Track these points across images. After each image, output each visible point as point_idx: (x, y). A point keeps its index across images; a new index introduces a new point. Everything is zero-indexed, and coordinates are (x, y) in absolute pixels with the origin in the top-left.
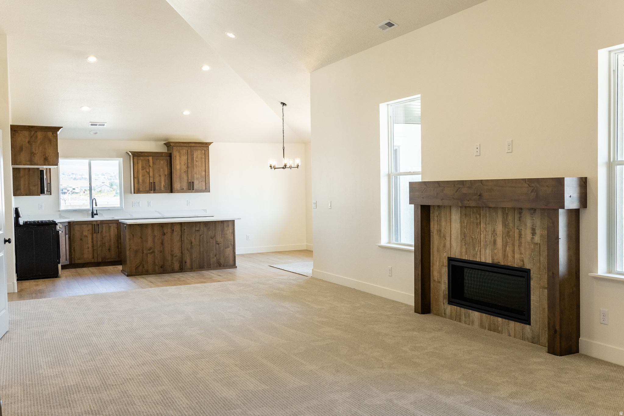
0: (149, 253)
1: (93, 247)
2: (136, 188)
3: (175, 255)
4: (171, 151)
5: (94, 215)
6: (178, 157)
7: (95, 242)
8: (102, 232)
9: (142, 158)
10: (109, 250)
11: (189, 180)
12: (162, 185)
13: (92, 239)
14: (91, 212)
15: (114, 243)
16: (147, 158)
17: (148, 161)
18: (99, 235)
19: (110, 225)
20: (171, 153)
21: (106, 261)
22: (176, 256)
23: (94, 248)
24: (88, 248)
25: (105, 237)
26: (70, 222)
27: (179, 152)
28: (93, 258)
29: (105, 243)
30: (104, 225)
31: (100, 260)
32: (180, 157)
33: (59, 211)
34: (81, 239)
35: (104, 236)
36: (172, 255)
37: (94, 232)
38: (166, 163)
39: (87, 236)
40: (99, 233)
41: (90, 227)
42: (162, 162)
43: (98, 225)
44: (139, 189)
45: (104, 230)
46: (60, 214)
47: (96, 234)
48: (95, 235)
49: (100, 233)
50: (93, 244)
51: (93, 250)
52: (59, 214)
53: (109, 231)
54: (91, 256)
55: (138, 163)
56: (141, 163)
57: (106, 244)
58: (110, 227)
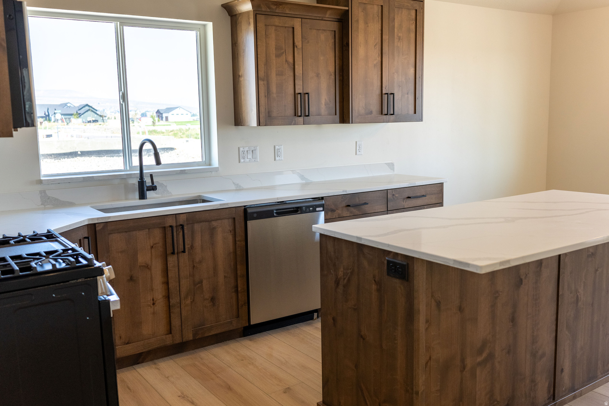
0: (480, 364)
1: (168, 297)
2: (262, 109)
3: (540, 352)
4: (348, 6)
5: (148, 190)
6: (361, 25)
7: (173, 284)
8: (192, 247)
9: (276, 21)
10: (213, 299)
11: (384, 89)
12: (323, 102)
13: (166, 271)
14: (135, 181)
15: (225, 277)
16: (289, 22)
17: (291, 29)
18: (184, 258)
19: (214, 224)
20: (348, 11)
21: (206, 335)
22: (543, 355)
23: (172, 301)
24: (154, 304)
25: (200, 262)
26: (95, 224)
27: (364, 9)
28: (170, 332)
29: (201, 282)
30: (197, 227)
31: (189, 336)
32: (366, 23)
33: (40, 182)
34: (131, 279)
35: (197, 260)
36: (534, 355)
37: (169, 250)
38: (331, 41)
39: (147, 267)
40: (184, 252)
41: (157, 234)
42: (323, 37)
43: (182, 226)
44: (269, 112)
45: (198, 243)
46: (44, 192)
47: (175, 256)
48: (172, 260)
49: (187, 253)
50: (168, 289)
51: (169, 308)
52: (41, 192)
53: (213, 244)
54: (162, 328)
55: (267, 36)
56: (273, 36)
57: (205, 282)
58: (212, 231)
